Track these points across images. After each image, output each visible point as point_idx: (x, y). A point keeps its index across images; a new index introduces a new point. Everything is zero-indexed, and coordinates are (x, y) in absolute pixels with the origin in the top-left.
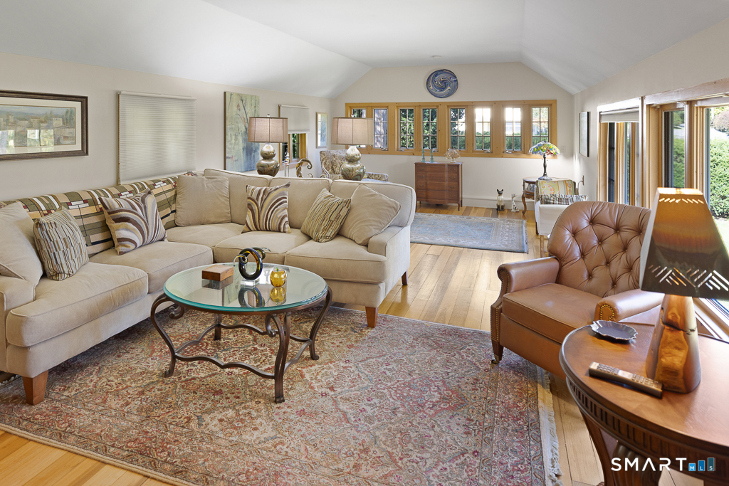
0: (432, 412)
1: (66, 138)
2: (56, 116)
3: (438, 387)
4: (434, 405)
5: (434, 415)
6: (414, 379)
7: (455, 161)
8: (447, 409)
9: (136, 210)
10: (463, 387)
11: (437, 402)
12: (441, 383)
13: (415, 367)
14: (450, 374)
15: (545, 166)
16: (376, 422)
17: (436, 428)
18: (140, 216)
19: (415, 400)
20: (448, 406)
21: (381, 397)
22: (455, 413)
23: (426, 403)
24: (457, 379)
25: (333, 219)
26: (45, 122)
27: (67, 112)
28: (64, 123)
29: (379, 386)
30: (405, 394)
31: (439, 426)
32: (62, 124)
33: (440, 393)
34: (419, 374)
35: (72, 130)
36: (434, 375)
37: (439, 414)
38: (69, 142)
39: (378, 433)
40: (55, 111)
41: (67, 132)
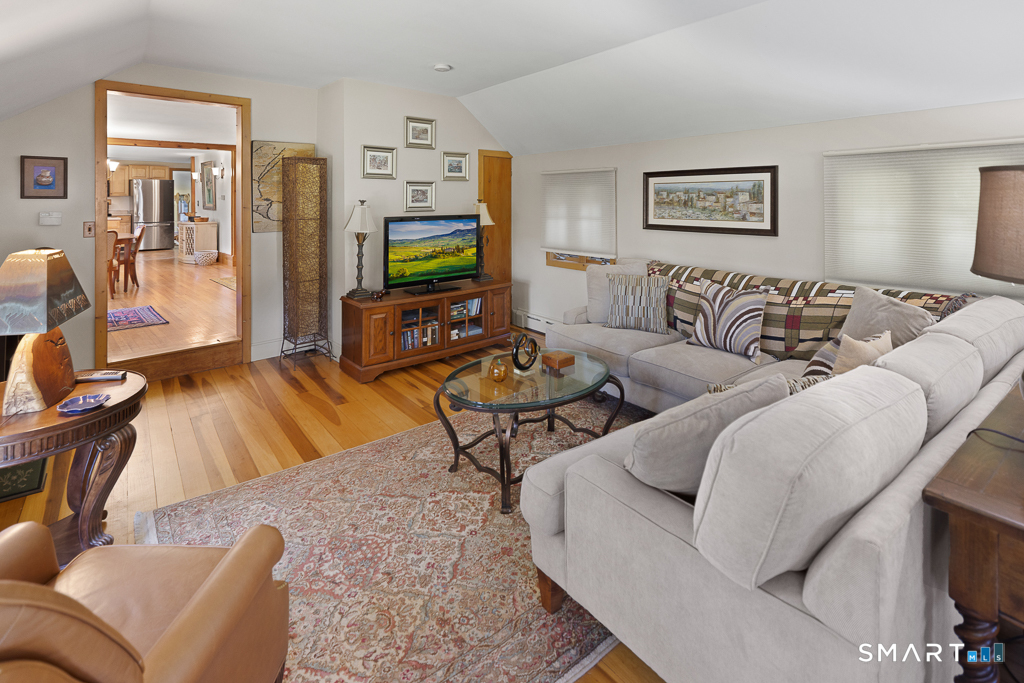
0: (317, 551)
1: (753, 214)
2: (742, 191)
3: (338, 584)
4: (321, 559)
5: (312, 548)
6: (376, 572)
8: (303, 565)
10: (304, 608)
11: (320, 566)
12: (338, 591)
13: (396, 590)
14: (337, 616)
16: (358, 509)
17: (299, 540)
19: (346, 550)
20: (305, 569)
21: (384, 529)
22: (290, 566)
23: (333, 555)
24: (322, 615)
26: (731, 197)
27: (754, 186)
28: (750, 198)
29: (402, 537)
30: (364, 548)
31: (299, 544)
32: (748, 199)
33: (327, 577)
34: (378, 583)
35: (759, 205)
36: (359, 597)
37: (307, 554)
38: (756, 219)
39: (347, 504)
40: (742, 186)
41: (754, 207)
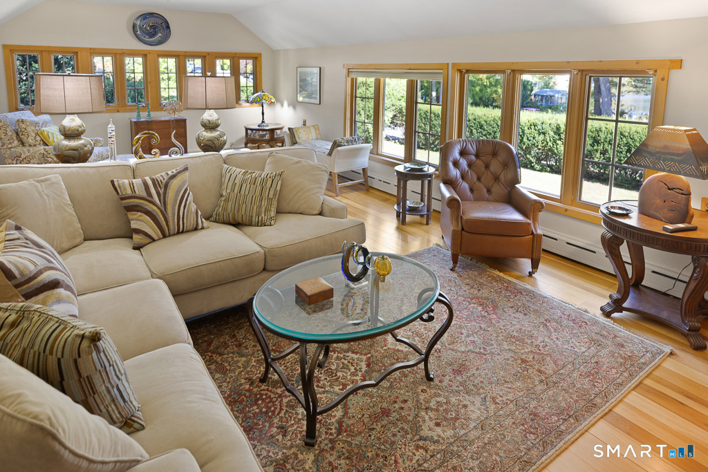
7: (177, 116)
9: (52, 263)
15: (263, 114)
18: (62, 272)
25: (271, 197)
